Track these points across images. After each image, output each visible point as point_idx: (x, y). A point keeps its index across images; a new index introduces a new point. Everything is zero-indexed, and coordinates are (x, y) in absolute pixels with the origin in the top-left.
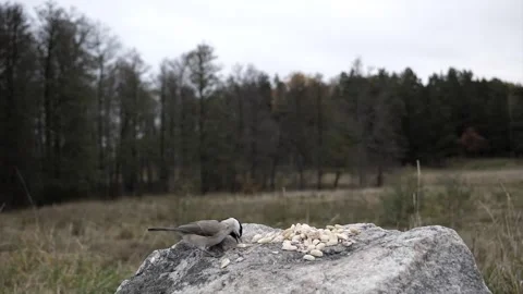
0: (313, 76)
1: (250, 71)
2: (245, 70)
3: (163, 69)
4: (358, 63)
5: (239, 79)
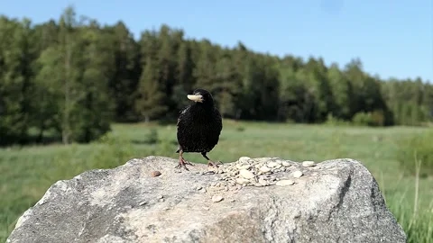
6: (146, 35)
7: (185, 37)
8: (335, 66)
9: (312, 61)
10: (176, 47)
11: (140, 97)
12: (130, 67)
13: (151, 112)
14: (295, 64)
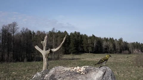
0: (42, 31)
1: (27, 29)
2: (25, 29)
3: (3, 28)
4: (54, 29)
5: (24, 31)
6: (71, 34)
7: (80, 34)
8: (116, 40)
9: (110, 39)
10: (78, 36)
11: (70, 48)
12: (68, 41)
13: (72, 52)
14: (106, 40)
